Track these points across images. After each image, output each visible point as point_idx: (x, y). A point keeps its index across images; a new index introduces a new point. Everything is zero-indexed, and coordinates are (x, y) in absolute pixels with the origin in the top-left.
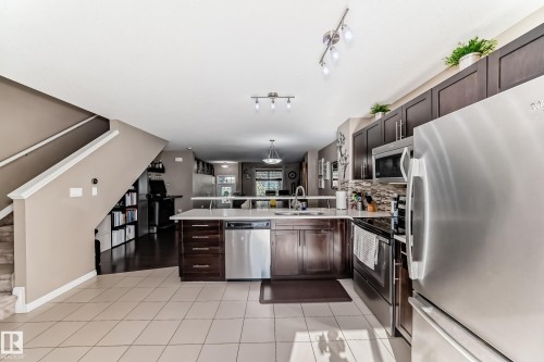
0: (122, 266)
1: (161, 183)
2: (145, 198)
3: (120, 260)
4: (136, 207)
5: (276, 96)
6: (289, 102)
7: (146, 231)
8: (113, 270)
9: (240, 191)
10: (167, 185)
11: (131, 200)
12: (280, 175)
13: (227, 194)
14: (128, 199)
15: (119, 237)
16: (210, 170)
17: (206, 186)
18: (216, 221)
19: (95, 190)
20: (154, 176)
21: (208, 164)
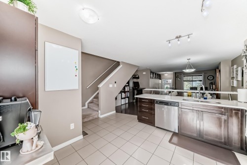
0: (124, 112)
1: (138, 83)
2: (131, 88)
3: (123, 109)
4: (128, 91)
5: (180, 37)
6: (189, 37)
7: (132, 101)
8: (122, 112)
9: (174, 87)
10: (140, 83)
11: (127, 89)
12: (201, 78)
13: (167, 88)
14: (126, 88)
15: (123, 102)
16: (159, 77)
17: (156, 84)
18: (152, 100)
19: (115, 85)
20: (135, 80)
21: (158, 74)
